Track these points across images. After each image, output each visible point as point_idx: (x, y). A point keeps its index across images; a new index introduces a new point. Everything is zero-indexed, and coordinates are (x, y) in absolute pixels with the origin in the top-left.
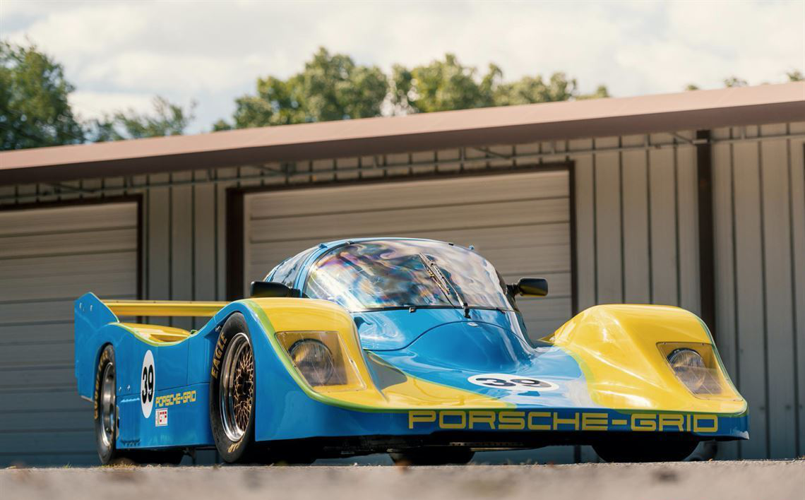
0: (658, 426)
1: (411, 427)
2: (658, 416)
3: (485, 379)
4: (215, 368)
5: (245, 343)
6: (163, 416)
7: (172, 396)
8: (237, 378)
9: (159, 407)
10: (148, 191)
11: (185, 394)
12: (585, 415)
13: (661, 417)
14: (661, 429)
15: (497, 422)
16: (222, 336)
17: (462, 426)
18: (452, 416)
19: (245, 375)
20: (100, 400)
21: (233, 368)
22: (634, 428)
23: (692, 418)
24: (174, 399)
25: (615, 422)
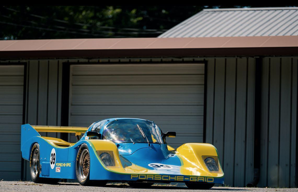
0: (197, 180)
1: (131, 178)
2: (197, 178)
3: (153, 165)
4: (78, 158)
5: (87, 152)
6: (59, 169)
7: (62, 164)
8: (84, 161)
9: (57, 166)
10: (29, 62)
11: (67, 164)
12: (177, 177)
13: (198, 178)
14: (198, 181)
15: (154, 178)
16: (80, 149)
17: (145, 179)
18: (142, 176)
19: (87, 161)
20: (32, 160)
21: (83, 158)
22: (190, 180)
23: (207, 178)
24: (63, 165)
25: (185, 179)
